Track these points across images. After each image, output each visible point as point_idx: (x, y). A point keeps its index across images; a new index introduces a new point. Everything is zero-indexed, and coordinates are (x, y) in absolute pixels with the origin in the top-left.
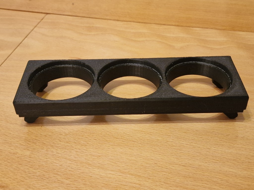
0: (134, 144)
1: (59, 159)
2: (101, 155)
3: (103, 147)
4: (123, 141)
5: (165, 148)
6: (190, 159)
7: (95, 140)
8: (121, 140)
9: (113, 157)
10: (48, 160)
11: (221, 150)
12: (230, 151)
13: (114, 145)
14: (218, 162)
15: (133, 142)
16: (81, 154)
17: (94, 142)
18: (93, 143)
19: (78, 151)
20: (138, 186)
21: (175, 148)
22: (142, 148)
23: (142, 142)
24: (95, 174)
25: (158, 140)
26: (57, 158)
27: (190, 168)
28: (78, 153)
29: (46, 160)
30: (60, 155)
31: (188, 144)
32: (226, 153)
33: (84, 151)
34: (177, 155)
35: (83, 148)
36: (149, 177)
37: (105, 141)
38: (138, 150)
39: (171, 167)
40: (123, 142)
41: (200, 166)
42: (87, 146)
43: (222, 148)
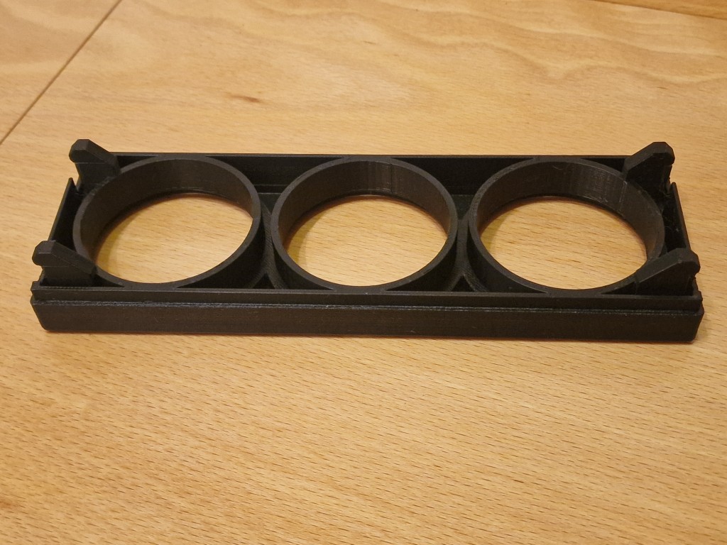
0: (383, 398)
1: (164, 430)
2: (286, 426)
3: (294, 402)
4: (351, 387)
5: (473, 420)
6: (539, 459)
7: (271, 378)
8: (348, 382)
9: (316, 436)
10: (135, 430)
11: (636, 437)
12: (662, 443)
13: (324, 398)
14: (621, 475)
15: (381, 393)
16: (227, 420)
17: (268, 383)
18: (266, 386)
19: (221, 408)
20: (378, 534)
21: (503, 421)
22: (404, 413)
23: (408, 393)
24: (261, 484)
25: (455, 391)
26: (162, 428)
27: (536, 491)
28: (221, 416)
29: (129, 429)
30: (168, 418)
31: (543, 411)
32: (650, 449)
33: (239, 411)
34: (504, 445)
35: (236, 401)
36: (413, 509)
37: (302, 382)
38: (392, 420)
39: (481, 482)
40: (351, 391)
41: (566, 485)
42: (247, 396)
43: (641, 431)
